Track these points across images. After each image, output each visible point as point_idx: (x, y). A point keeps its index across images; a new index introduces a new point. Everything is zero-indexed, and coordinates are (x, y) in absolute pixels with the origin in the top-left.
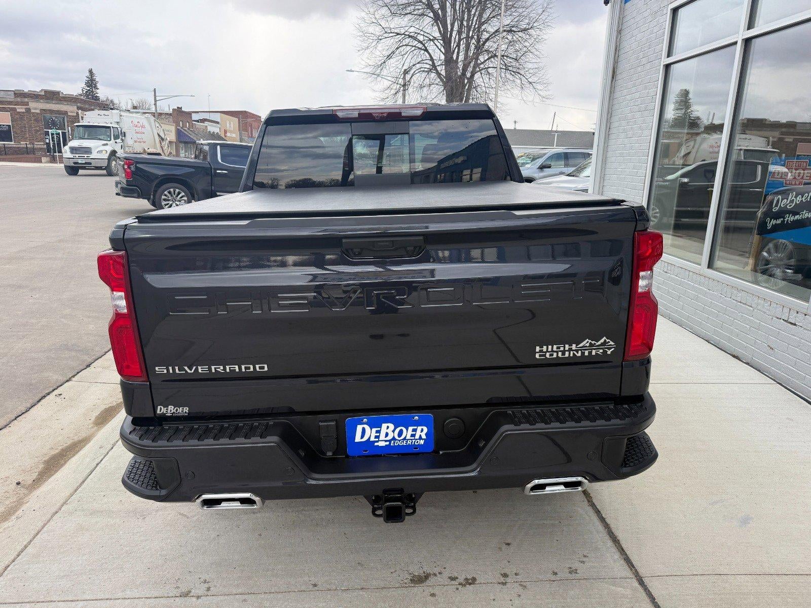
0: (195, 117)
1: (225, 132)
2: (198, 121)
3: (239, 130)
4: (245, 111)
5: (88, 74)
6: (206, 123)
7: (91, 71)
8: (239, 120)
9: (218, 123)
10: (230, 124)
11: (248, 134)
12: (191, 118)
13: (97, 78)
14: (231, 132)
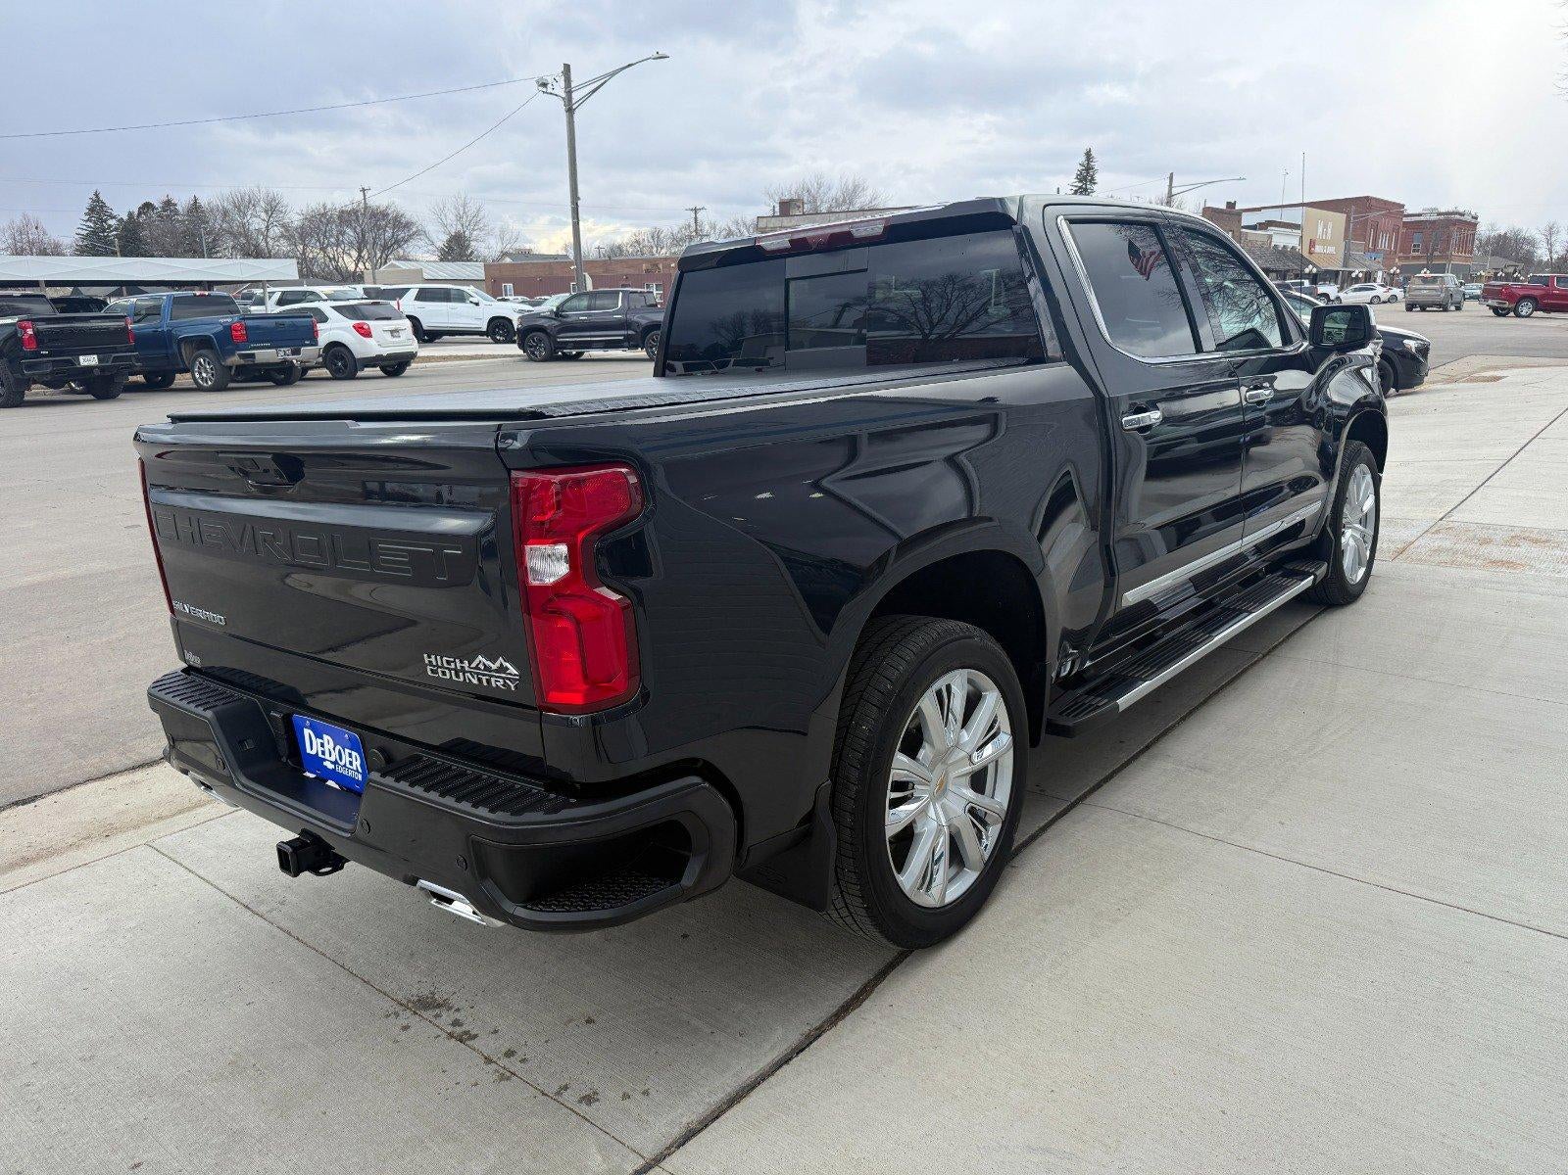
0: (1248, 219)
1: (1312, 244)
2: (1254, 228)
3: (1346, 237)
4: (1367, 198)
5: (1082, 159)
6: (1272, 230)
7: (1088, 155)
8: (1348, 218)
9: (1297, 227)
10: (1325, 226)
11: (1367, 245)
12: (1240, 221)
13: (1096, 165)
14: (1325, 243)
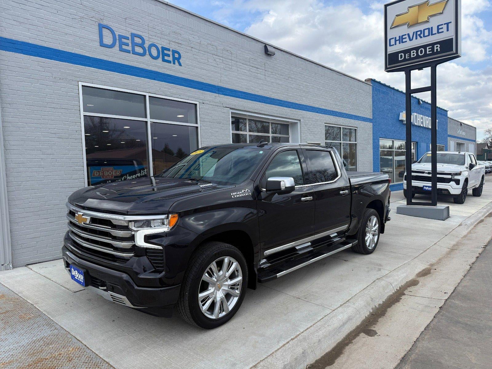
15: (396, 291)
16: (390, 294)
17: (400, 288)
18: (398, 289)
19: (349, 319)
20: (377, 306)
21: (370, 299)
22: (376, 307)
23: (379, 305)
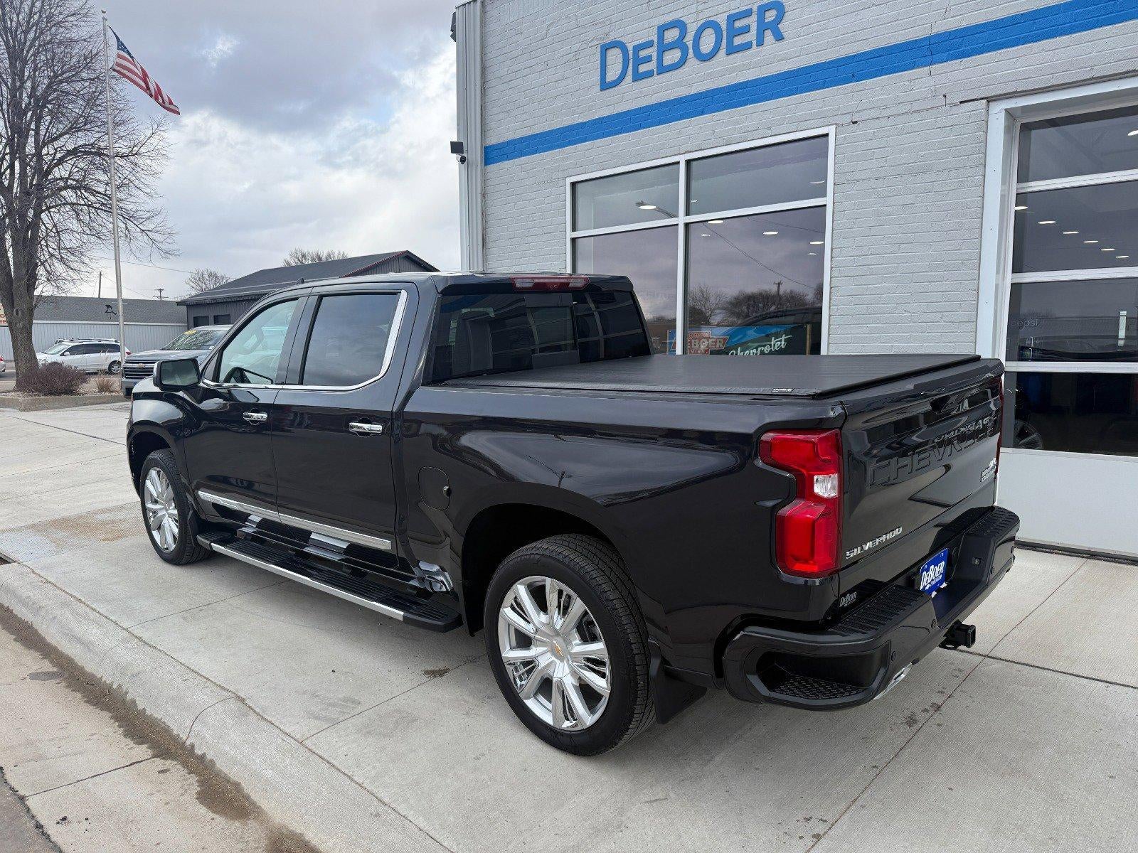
15: (188, 743)
16: (172, 727)
17: (203, 757)
18: (198, 752)
19: (87, 645)
20: (129, 697)
21: (136, 670)
22: (127, 693)
23: (134, 702)
